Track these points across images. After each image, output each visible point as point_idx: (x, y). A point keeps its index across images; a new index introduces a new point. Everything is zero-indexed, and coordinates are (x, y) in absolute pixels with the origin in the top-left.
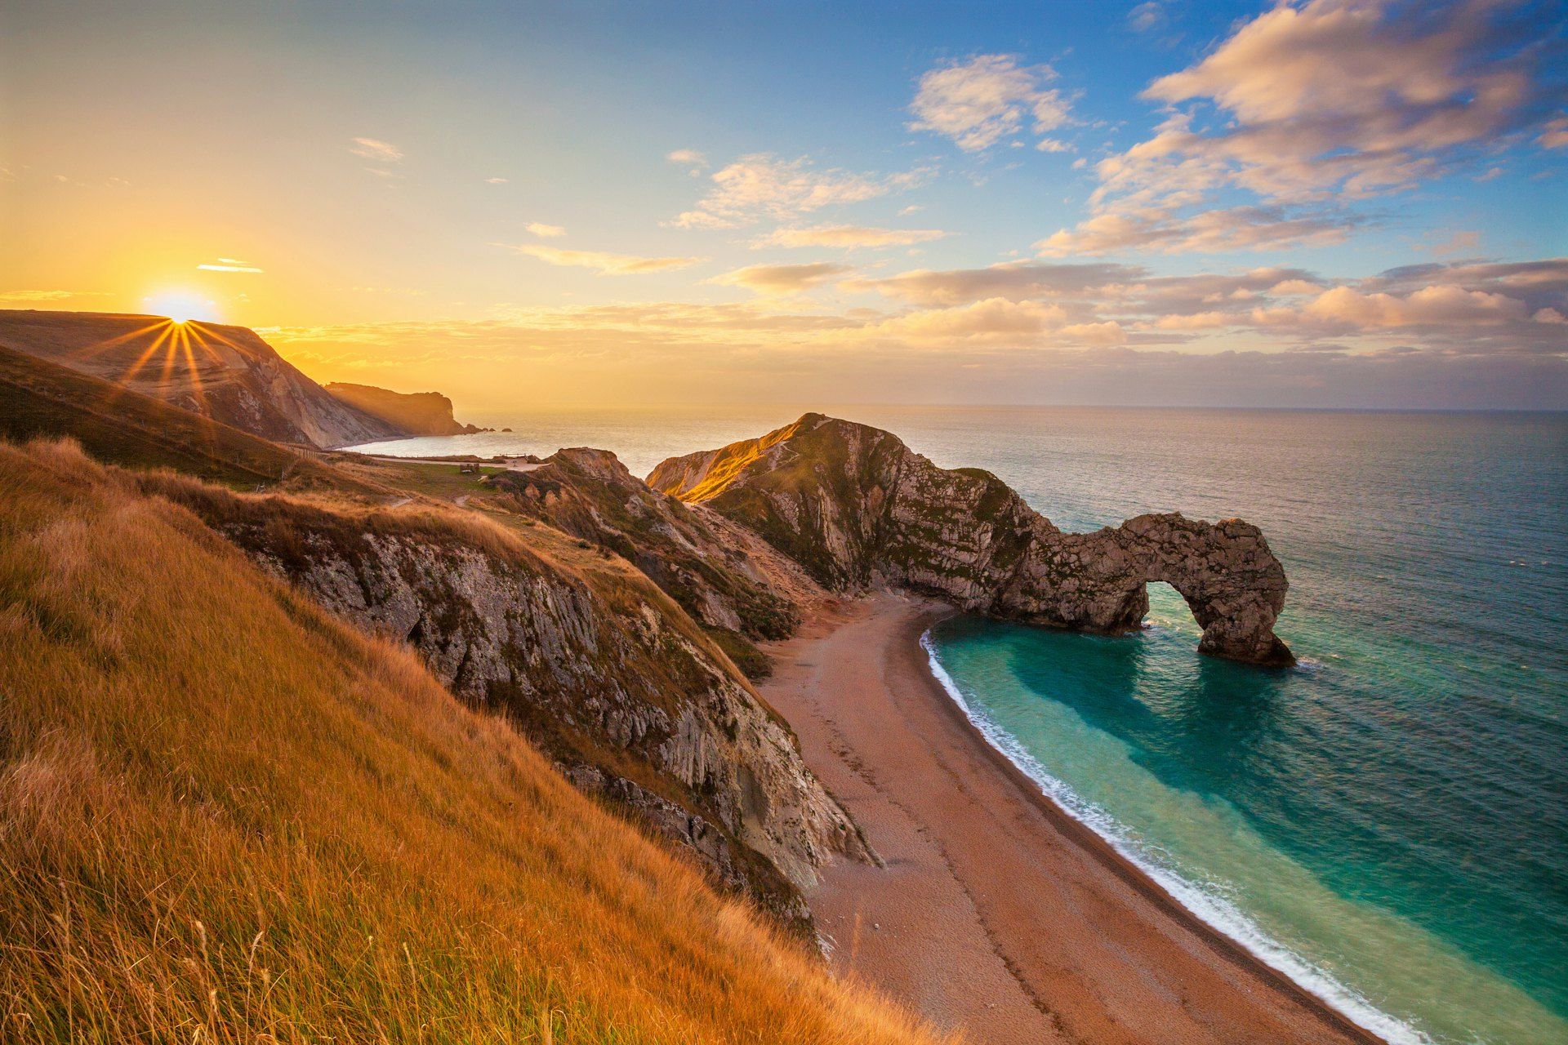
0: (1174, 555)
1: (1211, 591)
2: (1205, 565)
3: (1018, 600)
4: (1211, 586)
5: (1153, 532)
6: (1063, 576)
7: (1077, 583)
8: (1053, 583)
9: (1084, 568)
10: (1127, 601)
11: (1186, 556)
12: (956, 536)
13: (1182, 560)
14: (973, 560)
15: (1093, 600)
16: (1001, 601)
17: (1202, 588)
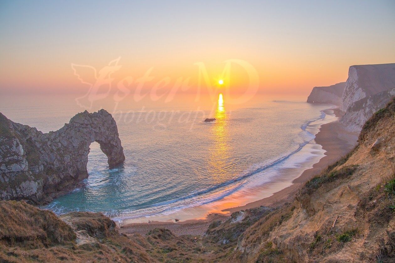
6: (62, 155)
7: (69, 156)
15: (78, 162)
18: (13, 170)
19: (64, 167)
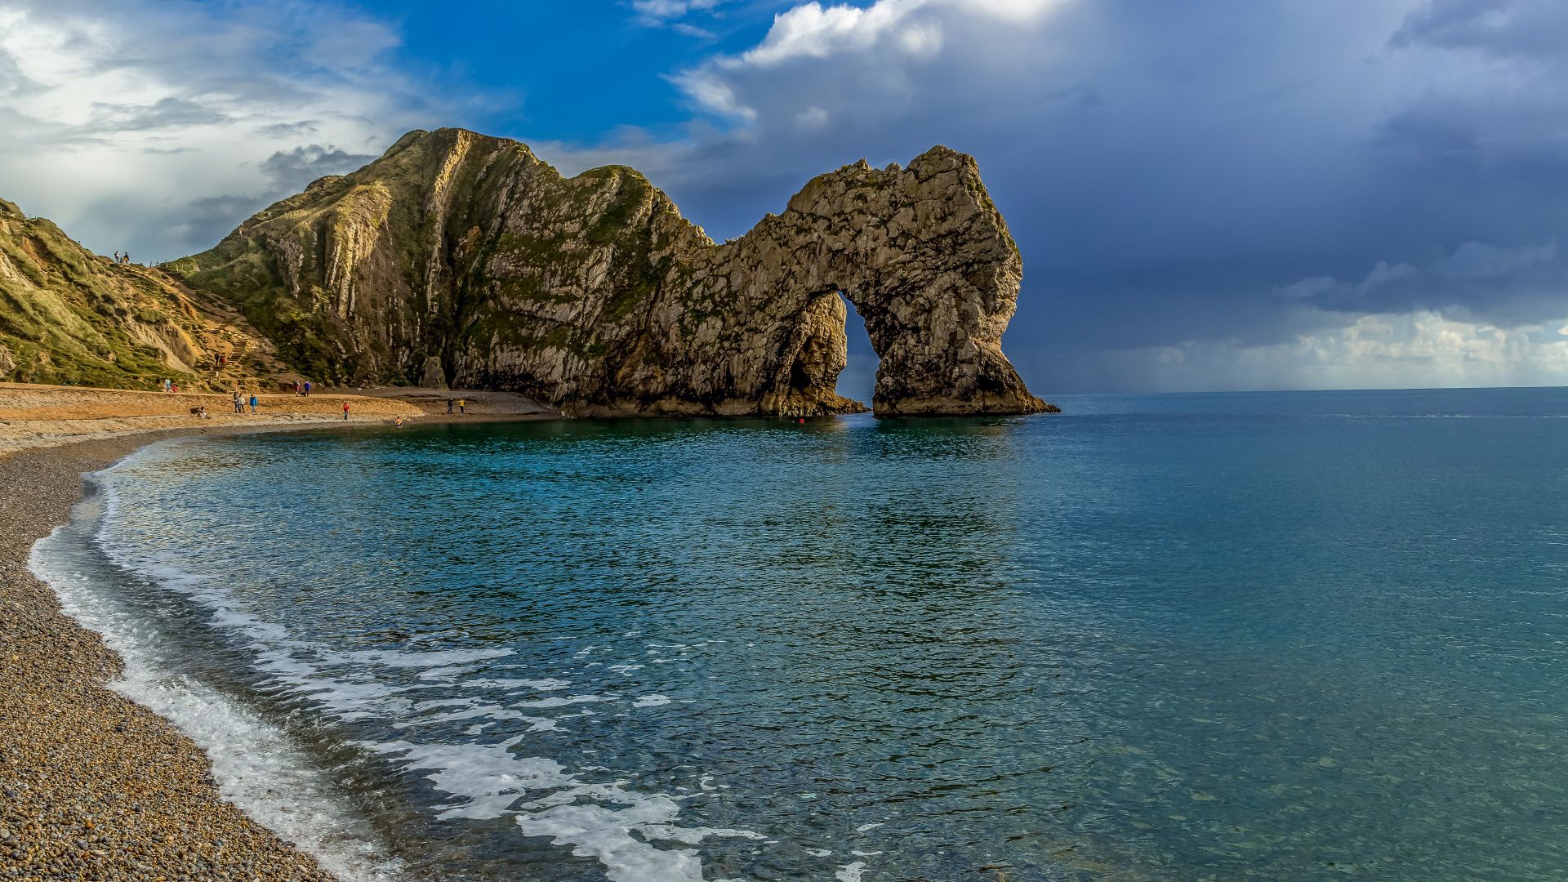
0: (843, 232)
1: (889, 282)
2: (883, 239)
3: (637, 375)
4: (889, 274)
5: (823, 202)
6: (700, 316)
7: (719, 324)
8: (685, 331)
9: (733, 296)
10: (785, 339)
11: (860, 231)
12: (557, 281)
13: (853, 239)
14: (573, 314)
15: (739, 351)
16: (614, 382)
17: (878, 283)
18: (556, 317)
19: (686, 353)
